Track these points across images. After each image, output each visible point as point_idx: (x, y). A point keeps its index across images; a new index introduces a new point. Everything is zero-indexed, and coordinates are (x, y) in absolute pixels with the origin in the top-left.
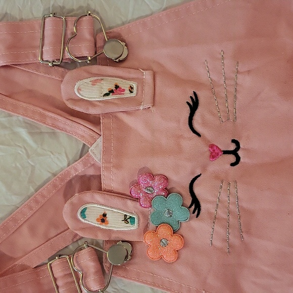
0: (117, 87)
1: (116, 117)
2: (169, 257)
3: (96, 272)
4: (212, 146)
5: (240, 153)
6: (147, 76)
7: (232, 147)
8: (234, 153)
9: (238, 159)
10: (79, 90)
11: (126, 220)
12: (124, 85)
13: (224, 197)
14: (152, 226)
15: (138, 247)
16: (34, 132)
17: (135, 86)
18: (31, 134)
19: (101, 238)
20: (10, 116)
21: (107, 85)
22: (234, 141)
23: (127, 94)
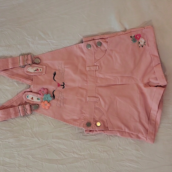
0: (37, 69)
1: (37, 76)
2: (47, 108)
3: (30, 110)
4: (58, 84)
5: (64, 85)
6: (44, 67)
7: (63, 84)
8: (63, 85)
9: (64, 87)
10: (28, 69)
11: (37, 99)
12: (39, 69)
13: (60, 95)
14: (43, 101)
15: (40, 105)
16: (18, 83)
17: (41, 69)
18: (17, 84)
19: (31, 103)
20: (12, 80)
21: (35, 69)
22: (63, 83)
23: (40, 71)
